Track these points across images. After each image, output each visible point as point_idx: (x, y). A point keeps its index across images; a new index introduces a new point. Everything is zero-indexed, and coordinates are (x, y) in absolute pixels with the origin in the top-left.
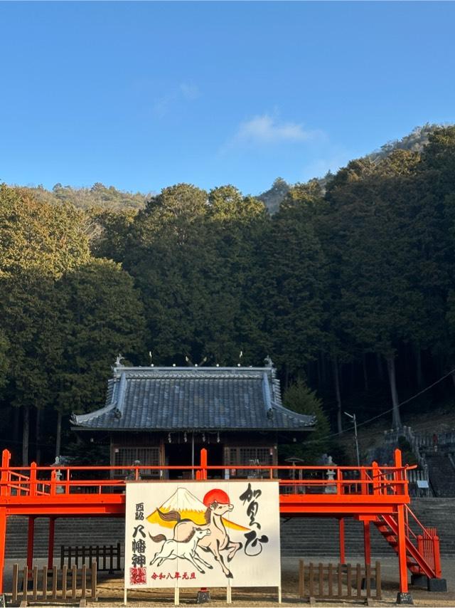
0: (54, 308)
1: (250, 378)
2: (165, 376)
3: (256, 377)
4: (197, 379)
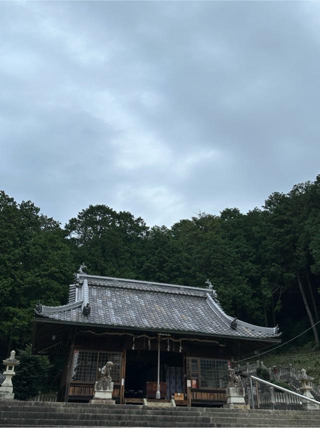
1: (196, 296)
2: (124, 287)
3: (201, 296)
4: (152, 291)
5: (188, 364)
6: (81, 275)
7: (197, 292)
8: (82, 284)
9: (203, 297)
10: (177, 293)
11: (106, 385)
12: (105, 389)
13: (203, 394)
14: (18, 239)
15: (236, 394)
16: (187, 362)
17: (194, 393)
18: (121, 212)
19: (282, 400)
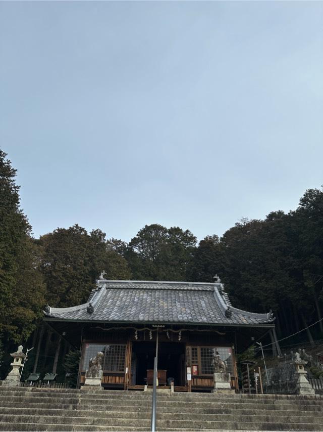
0: (81, 274)
1: (204, 290)
2: (137, 287)
3: (208, 290)
4: (161, 289)
5: (188, 352)
6: (101, 281)
7: (205, 286)
8: (100, 288)
9: (210, 291)
10: (185, 289)
11: (95, 373)
12: (94, 376)
13: (203, 380)
14: (88, 258)
15: (221, 379)
16: (187, 351)
17: (195, 379)
18: (171, 228)
19: (317, 386)
